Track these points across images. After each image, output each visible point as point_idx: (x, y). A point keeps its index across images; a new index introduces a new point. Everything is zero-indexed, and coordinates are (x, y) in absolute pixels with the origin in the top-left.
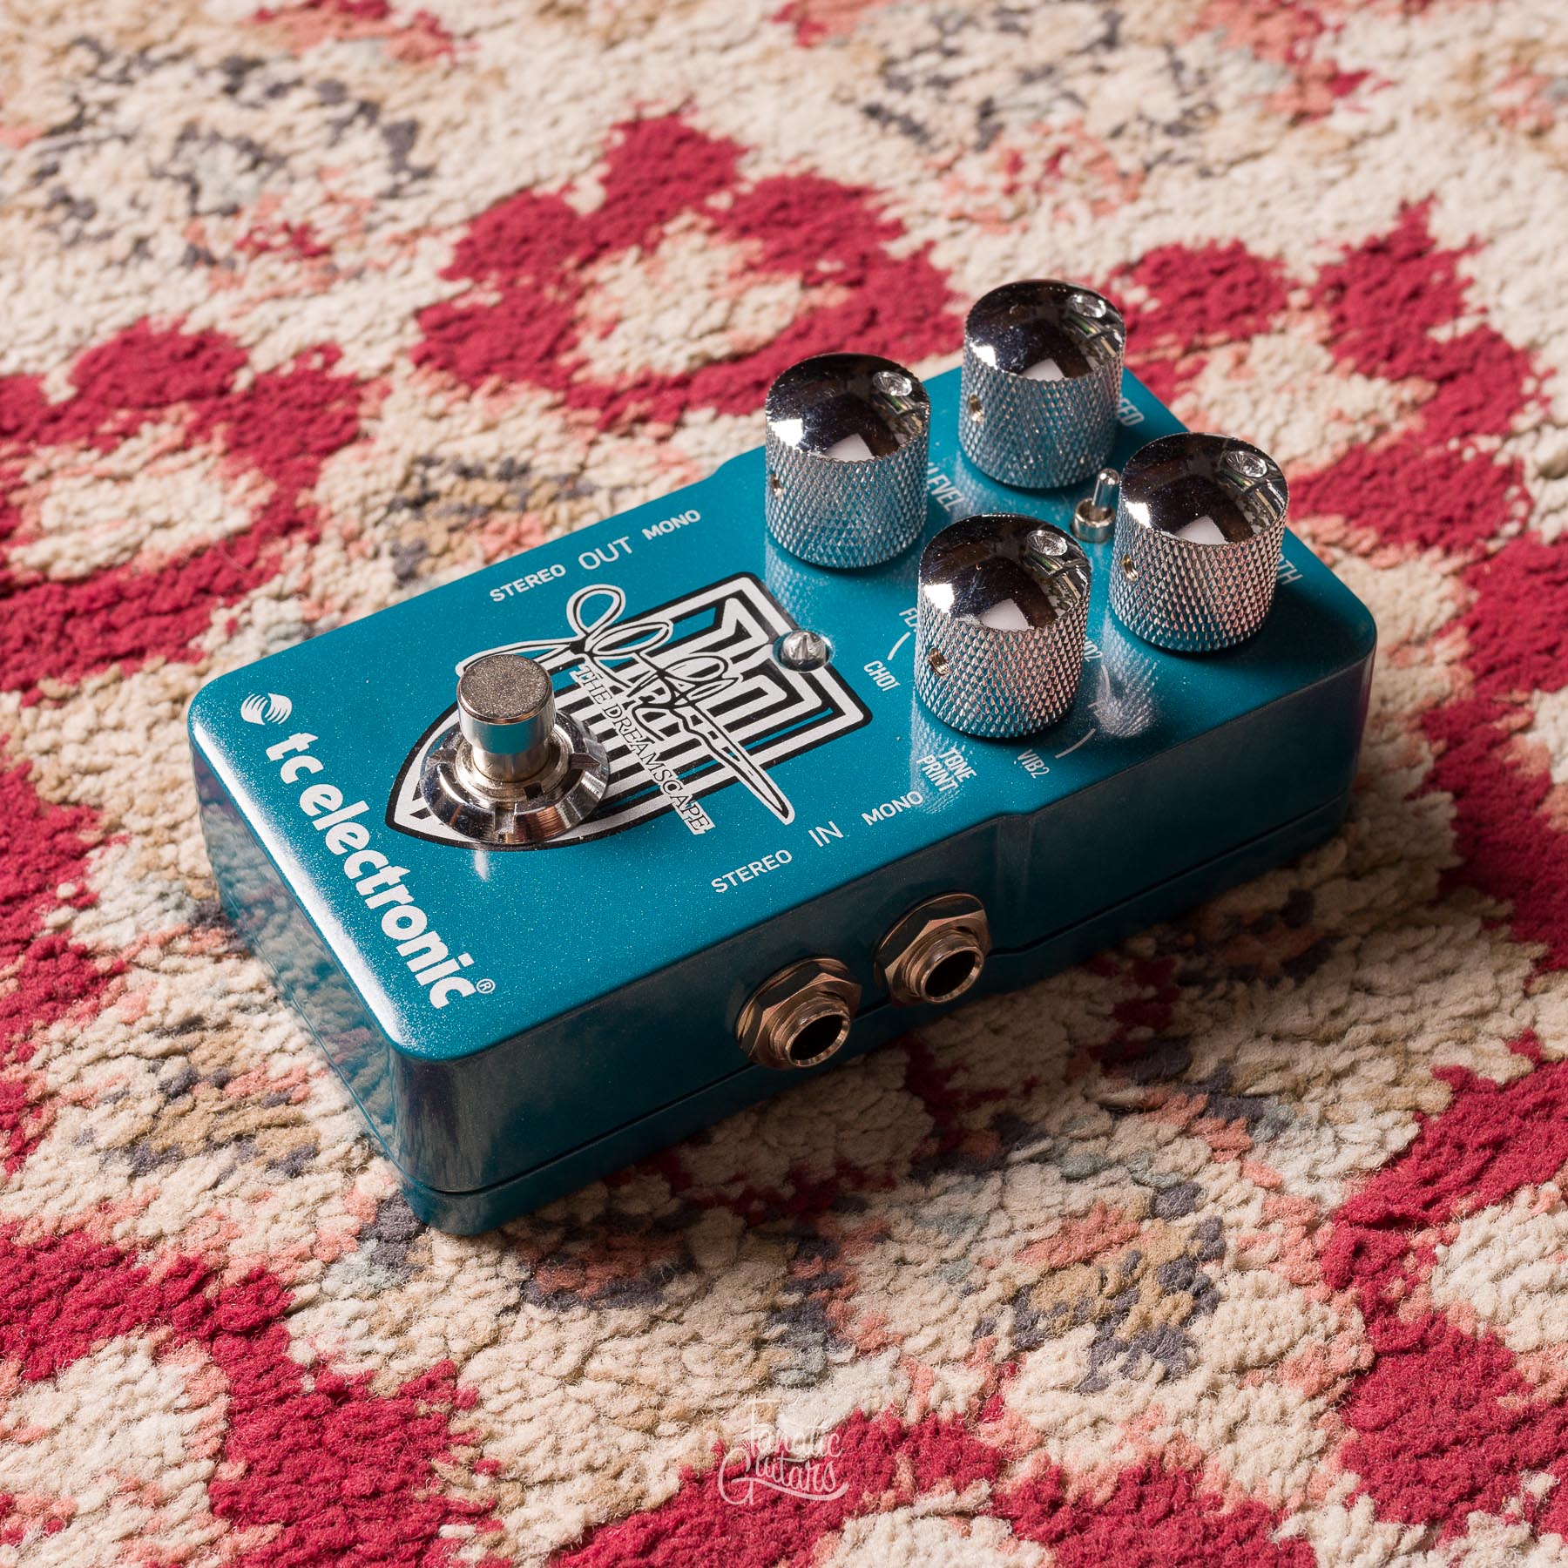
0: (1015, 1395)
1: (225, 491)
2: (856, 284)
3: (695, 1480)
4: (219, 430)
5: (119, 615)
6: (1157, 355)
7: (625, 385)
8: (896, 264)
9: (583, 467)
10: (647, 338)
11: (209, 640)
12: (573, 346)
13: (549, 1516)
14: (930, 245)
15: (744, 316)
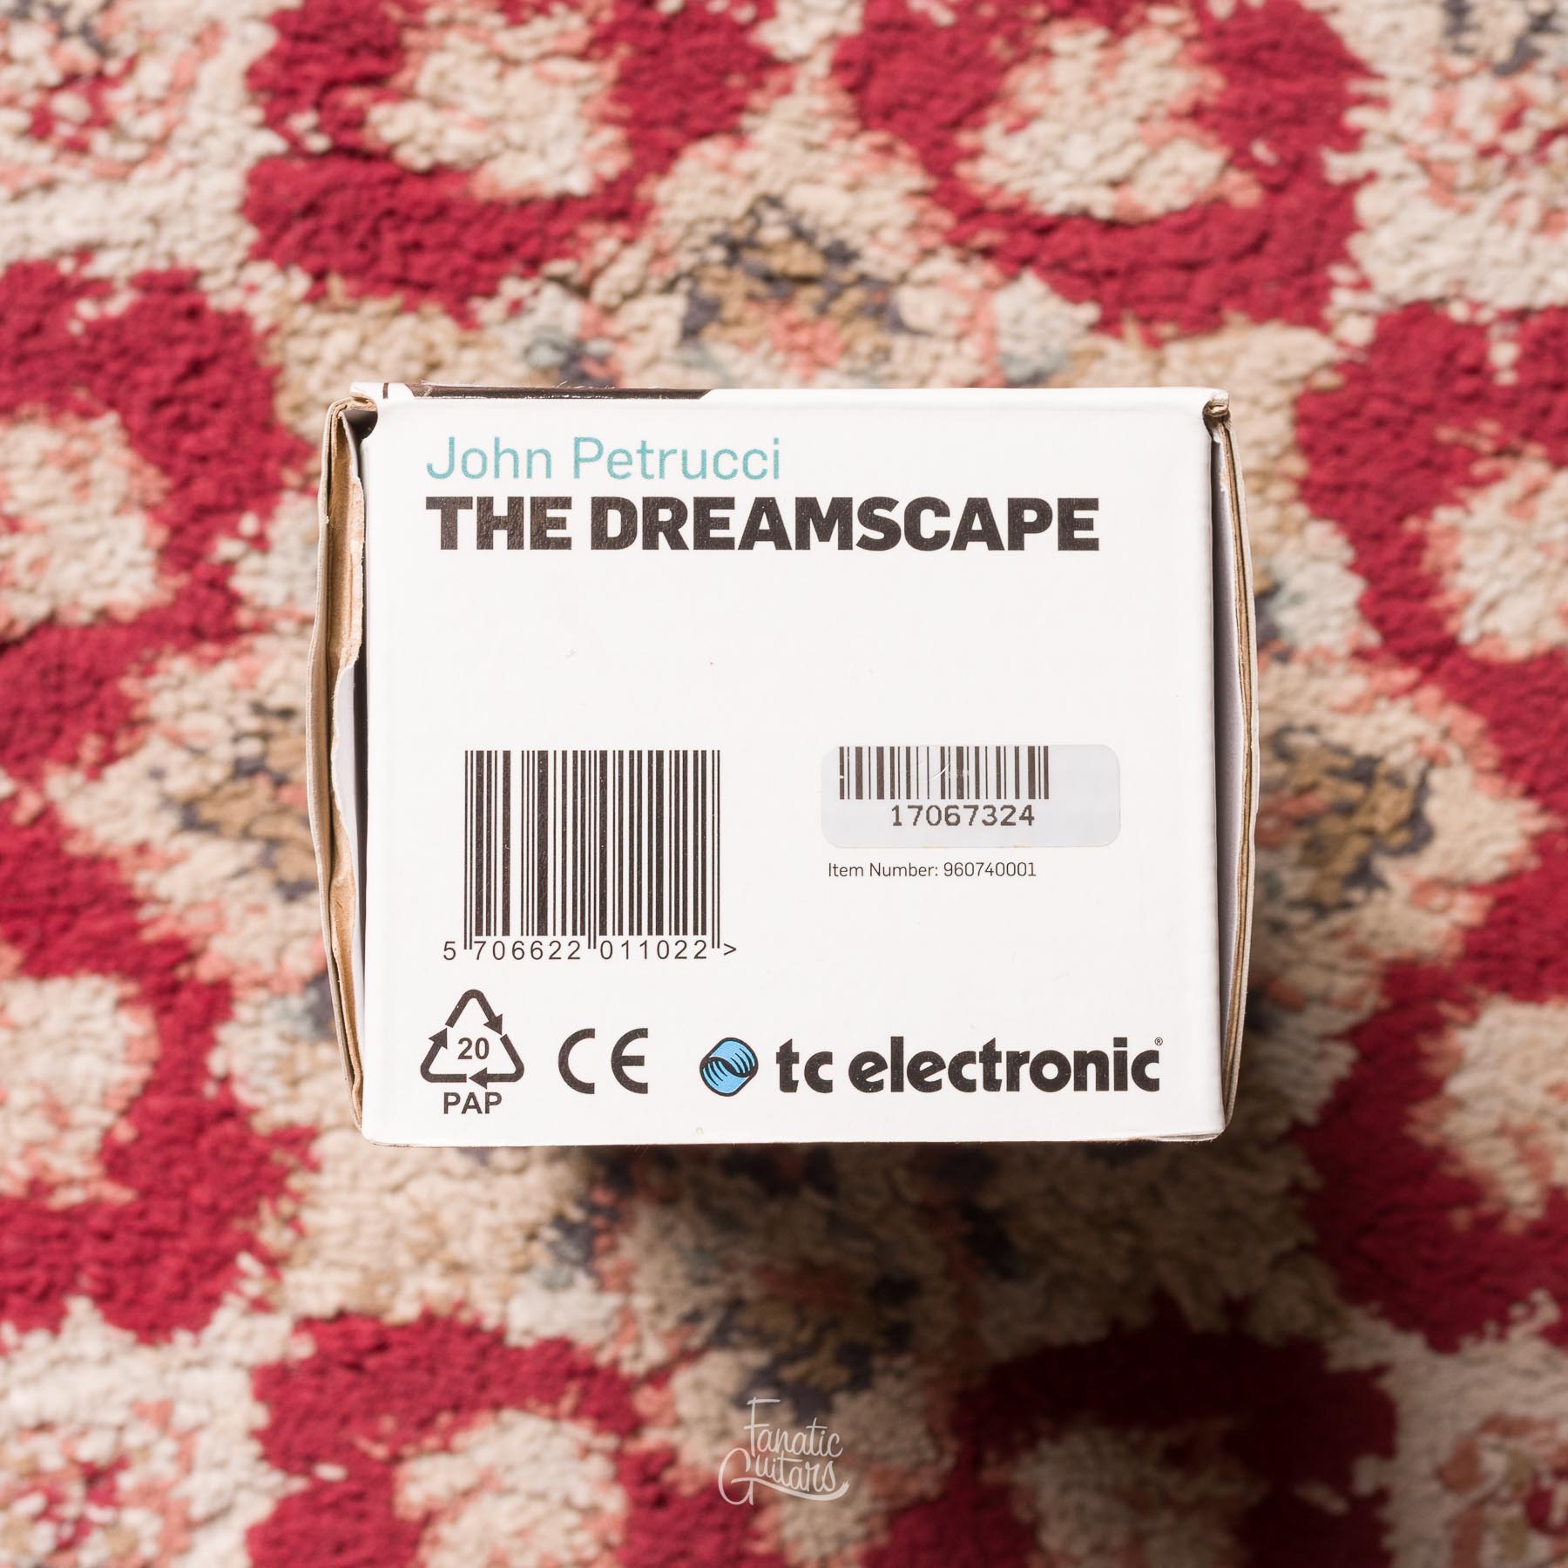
0: (682, 1380)
1: (589, 135)
2: (1274, 189)
3: (429, 1319)
4: (623, 51)
5: (429, 235)
6: (1470, 439)
7: (995, 203)
8: (1325, 185)
9: (903, 278)
10: (1047, 154)
11: (488, 311)
12: (979, 125)
13: (318, 1289)
14: (1371, 177)
15: (1150, 174)
